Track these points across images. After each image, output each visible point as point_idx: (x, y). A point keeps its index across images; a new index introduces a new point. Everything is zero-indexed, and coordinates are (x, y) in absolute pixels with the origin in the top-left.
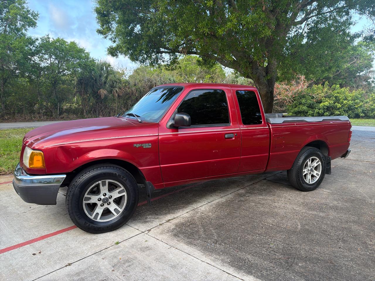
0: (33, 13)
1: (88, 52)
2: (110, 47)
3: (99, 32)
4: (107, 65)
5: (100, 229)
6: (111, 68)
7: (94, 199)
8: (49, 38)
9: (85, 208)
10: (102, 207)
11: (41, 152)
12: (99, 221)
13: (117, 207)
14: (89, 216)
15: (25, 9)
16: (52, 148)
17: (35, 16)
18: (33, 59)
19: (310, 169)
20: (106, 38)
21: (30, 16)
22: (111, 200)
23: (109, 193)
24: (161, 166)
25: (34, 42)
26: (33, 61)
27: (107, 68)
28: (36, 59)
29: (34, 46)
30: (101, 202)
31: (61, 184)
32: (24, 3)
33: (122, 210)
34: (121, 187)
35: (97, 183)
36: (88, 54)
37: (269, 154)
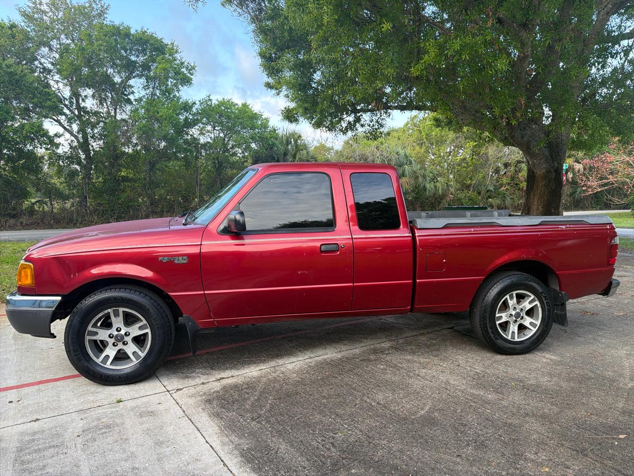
0: (189, 65)
1: (266, 117)
2: (285, 108)
3: (269, 86)
4: (296, 137)
5: (108, 379)
6: (303, 140)
7: (103, 335)
8: (210, 100)
9: (88, 346)
10: (114, 347)
11: (31, 264)
12: (108, 367)
13: (137, 350)
14: (94, 358)
15: (178, 61)
16: (46, 259)
17: (191, 69)
18: (191, 133)
19: (514, 313)
20: (278, 94)
21: (184, 70)
22: (129, 339)
23: (125, 328)
24: (206, 292)
25: (191, 107)
26: (191, 135)
27: (296, 141)
28: (194, 131)
29: (190, 114)
30: (113, 340)
31: (53, 309)
32: (176, 52)
33: (143, 354)
34: (142, 321)
35: (106, 312)
36: (267, 120)
37: (415, 281)
